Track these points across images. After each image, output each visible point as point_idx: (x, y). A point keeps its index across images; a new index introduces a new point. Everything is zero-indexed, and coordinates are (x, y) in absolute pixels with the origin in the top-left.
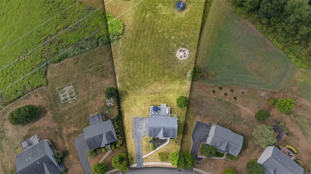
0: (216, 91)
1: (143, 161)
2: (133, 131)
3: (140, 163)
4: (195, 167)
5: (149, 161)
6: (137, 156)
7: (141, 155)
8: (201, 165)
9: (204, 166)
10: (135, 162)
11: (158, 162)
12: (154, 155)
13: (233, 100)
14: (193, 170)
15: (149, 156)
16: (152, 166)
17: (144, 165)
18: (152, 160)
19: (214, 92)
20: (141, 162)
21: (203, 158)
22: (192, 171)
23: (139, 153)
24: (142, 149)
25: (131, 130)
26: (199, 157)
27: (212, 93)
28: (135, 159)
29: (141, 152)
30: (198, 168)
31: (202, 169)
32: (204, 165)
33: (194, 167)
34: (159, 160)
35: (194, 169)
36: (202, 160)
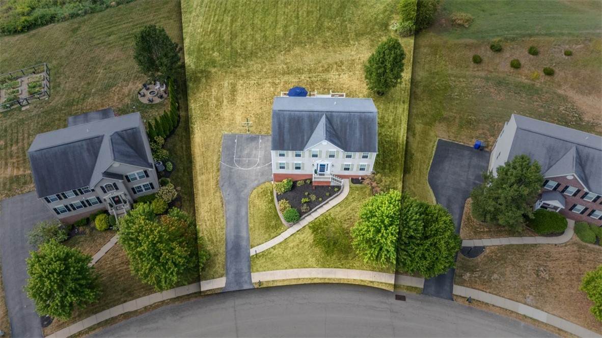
0: (485, 59)
1: (250, 267)
2: (218, 170)
3: (238, 274)
4: (462, 283)
5: (275, 266)
6: (230, 247)
7: (244, 243)
8: (483, 272)
9: (495, 276)
10: (221, 271)
11: (309, 267)
12: (295, 243)
13: (543, 78)
14: (455, 292)
15: (274, 248)
16: (286, 283)
17: (254, 281)
18: (287, 260)
19: (477, 60)
20: (245, 270)
21: (484, 247)
22: (451, 297)
23: (238, 237)
24: (251, 225)
25: (215, 168)
26: (467, 243)
27: (472, 64)
28: (220, 259)
29: (244, 234)
30: (471, 285)
31: (490, 287)
32: (494, 272)
33: (458, 284)
34: (312, 261)
35: (458, 290)
36: (482, 256)
